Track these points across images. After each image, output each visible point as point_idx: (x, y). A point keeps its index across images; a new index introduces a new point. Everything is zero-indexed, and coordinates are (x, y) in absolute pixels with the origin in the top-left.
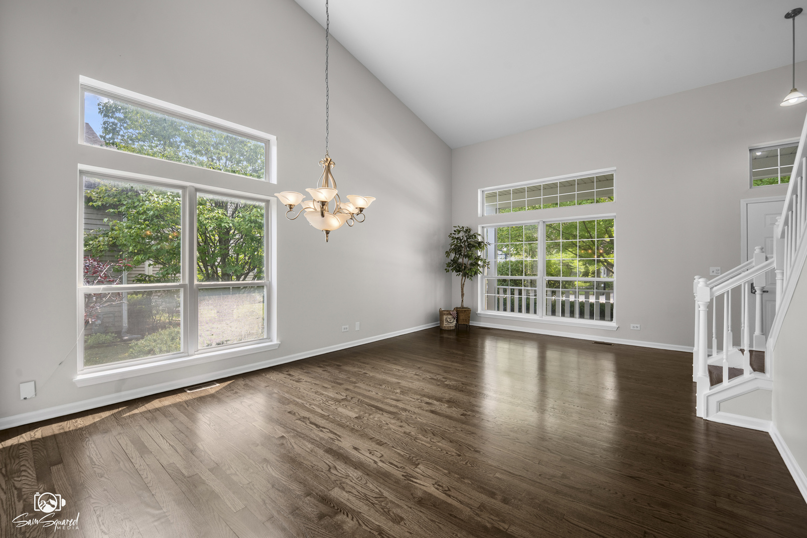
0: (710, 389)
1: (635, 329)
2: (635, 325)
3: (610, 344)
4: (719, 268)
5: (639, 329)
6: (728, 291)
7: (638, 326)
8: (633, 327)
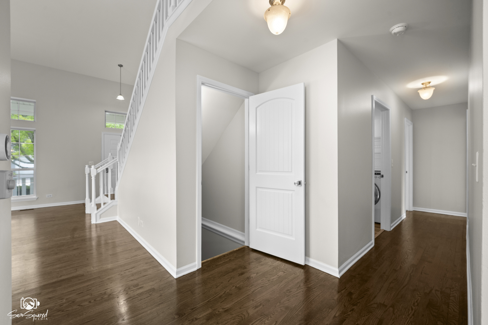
0: (97, 211)
1: (50, 197)
2: (49, 195)
3: (33, 209)
4: (93, 162)
5: (52, 196)
6: (104, 170)
7: (51, 195)
8: (48, 196)
